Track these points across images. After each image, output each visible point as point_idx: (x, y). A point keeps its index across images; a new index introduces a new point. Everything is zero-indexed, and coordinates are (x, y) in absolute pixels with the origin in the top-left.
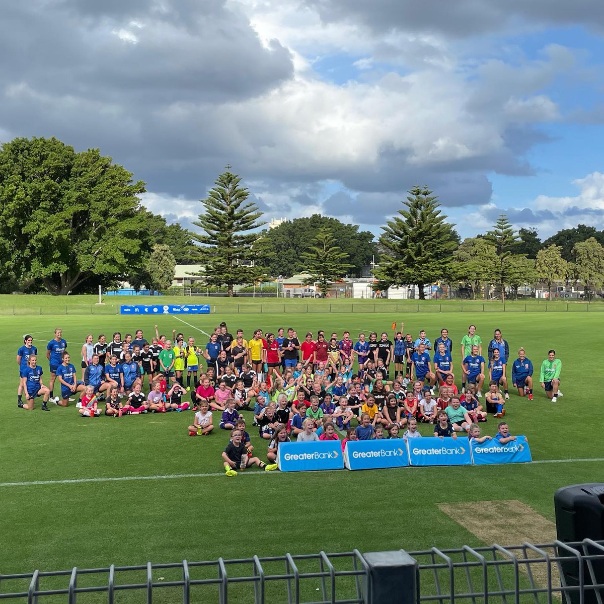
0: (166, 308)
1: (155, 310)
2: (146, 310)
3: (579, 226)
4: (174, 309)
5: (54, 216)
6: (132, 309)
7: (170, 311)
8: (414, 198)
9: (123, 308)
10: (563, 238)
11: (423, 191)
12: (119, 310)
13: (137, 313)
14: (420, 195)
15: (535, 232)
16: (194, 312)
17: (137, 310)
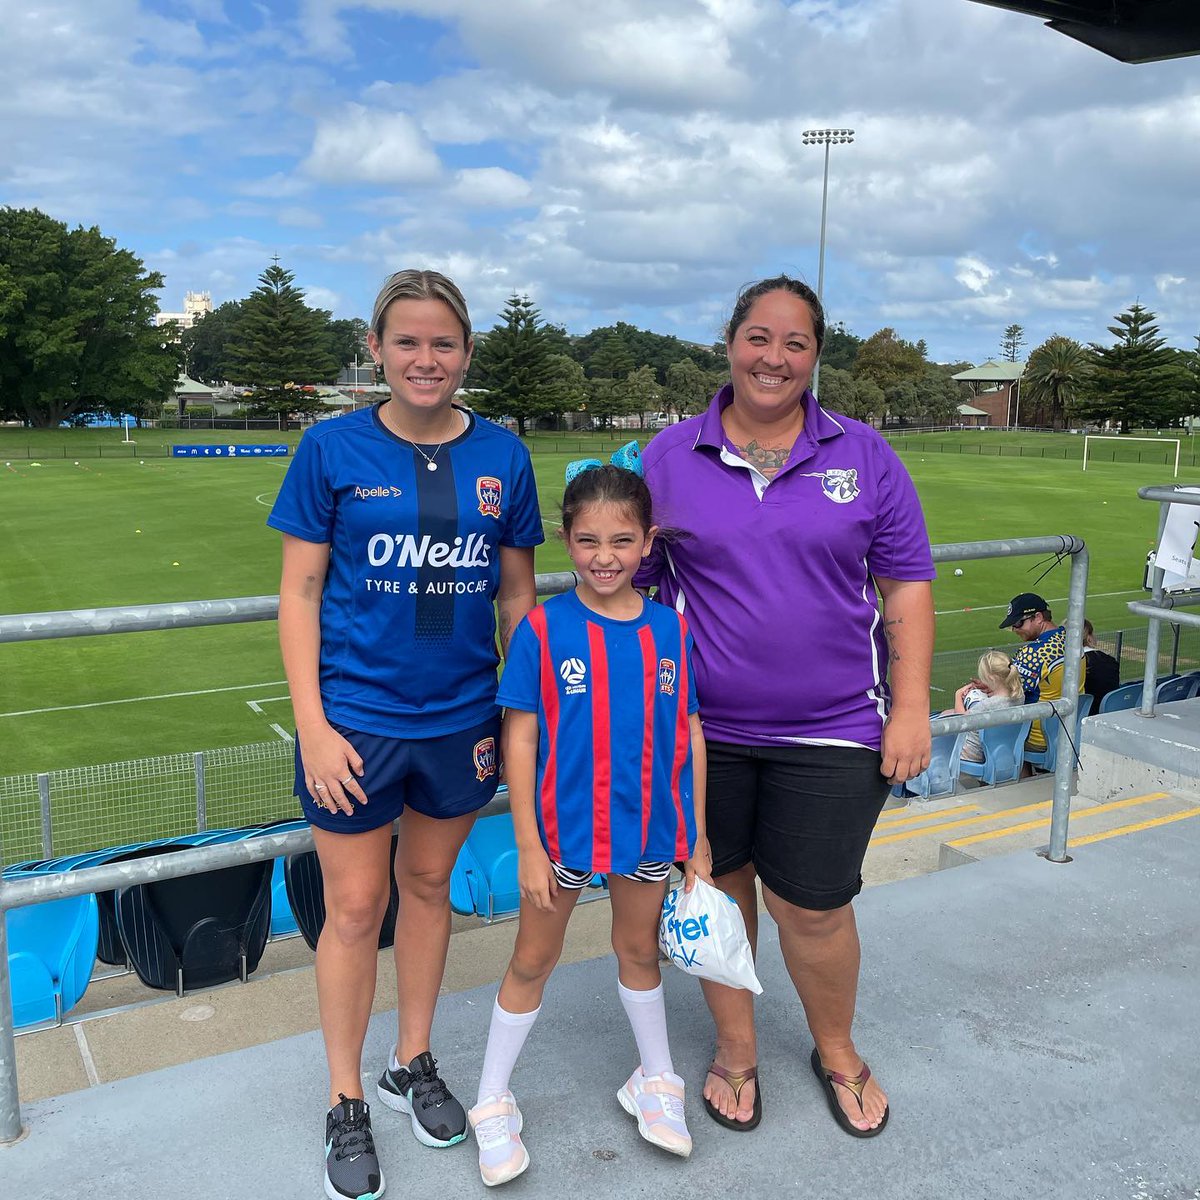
0: (232, 449)
1: (218, 451)
2: (207, 451)
3: (618, 324)
4: (242, 451)
5: (58, 322)
6: (189, 449)
7: (238, 453)
8: (512, 309)
9: (177, 448)
10: (599, 339)
11: (523, 301)
12: (171, 450)
13: (194, 456)
14: (520, 307)
15: (563, 329)
16: (268, 454)
17: (194, 451)
